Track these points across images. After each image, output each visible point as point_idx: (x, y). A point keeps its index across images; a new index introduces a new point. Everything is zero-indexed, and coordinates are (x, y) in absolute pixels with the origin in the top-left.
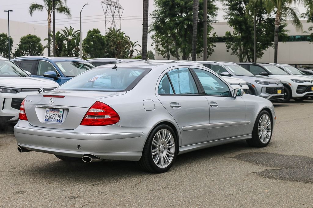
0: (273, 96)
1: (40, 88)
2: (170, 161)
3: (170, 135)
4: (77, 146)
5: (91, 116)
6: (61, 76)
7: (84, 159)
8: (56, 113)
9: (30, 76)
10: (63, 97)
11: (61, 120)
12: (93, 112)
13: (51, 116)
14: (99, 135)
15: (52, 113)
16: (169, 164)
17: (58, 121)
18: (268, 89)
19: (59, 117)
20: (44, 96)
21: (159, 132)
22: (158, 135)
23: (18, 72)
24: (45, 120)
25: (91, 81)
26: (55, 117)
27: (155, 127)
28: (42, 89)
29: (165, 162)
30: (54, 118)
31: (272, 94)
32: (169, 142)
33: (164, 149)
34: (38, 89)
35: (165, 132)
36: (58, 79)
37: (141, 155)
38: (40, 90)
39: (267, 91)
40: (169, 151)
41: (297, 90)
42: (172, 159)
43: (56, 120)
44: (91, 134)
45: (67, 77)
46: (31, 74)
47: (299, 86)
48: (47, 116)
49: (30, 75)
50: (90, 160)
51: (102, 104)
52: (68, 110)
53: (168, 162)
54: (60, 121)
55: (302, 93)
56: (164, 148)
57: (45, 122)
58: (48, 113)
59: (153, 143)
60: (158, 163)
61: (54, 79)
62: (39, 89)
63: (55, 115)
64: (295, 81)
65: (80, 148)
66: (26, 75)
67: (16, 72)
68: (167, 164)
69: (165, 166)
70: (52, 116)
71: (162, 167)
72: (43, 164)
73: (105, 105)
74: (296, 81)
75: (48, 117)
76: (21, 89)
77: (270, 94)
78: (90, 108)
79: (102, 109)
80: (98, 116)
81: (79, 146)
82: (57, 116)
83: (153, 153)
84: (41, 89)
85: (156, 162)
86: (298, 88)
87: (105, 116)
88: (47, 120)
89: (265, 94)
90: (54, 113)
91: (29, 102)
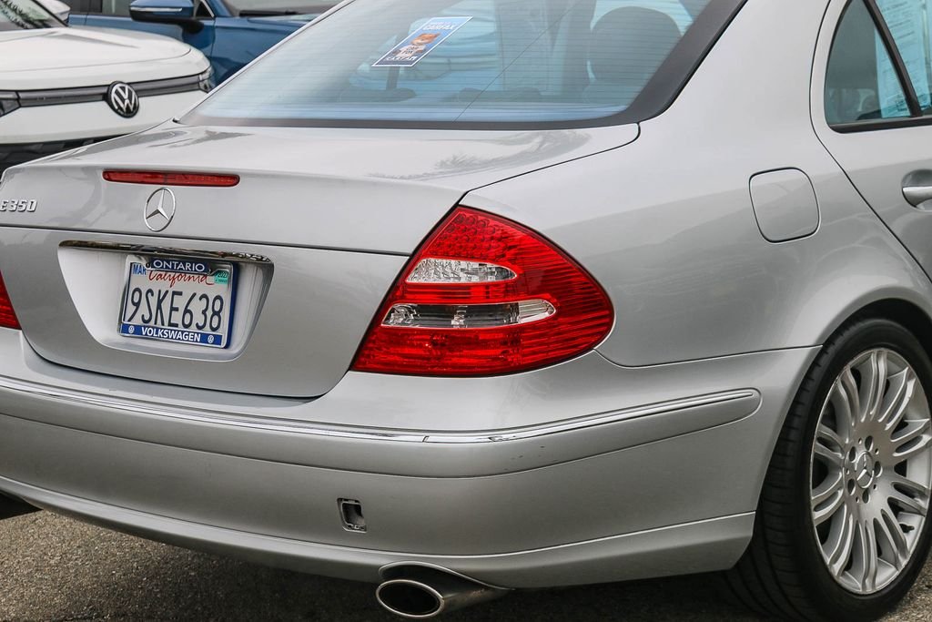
1: (114, 84)
2: (911, 540)
3: (909, 378)
4: (338, 511)
5: (423, 310)
6: (217, 15)
7: (389, 594)
8: (191, 286)
9: (66, 23)
11: (223, 331)
12: (432, 280)
13: (159, 307)
14: (484, 438)
15: (162, 285)
16: (904, 562)
17: (204, 338)
19: (209, 313)
21: (847, 370)
22: (843, 392)
23: (14, 10)
24: (125, 329)
25: (399, 55)
26: (187, 311)
27: (828, 341)
28: (123, 89)
29: (885, 551)
30: (177, 318)
32: (902, 425)
33: (877, 471)
34: (105, 90)
35: (879, 364)
36: (202, 26)
37: (750, 534)
38: (113, 95)
40: (899, 480)
42: (917, 522)
43: (193, 328)
44: (433, 438)
45: (244, 14)
46: (71, 12)
48: (137, 305)
49: (63, 18)
50: (431, 603)
51: (492, 223)
52: (267, 267)
53: (901, 546)
54: (218, 340)
56: (877, 467)
57: (127, 345)
58: (142, 282)
59: (817, 448)
60: (848, 566)
61: (179, 30)
62: (110, 86)
63: (186, 298)
65: (361, 522)
66: (47, 16)
67: (7, 10)
68: (896, 563)
69: (887, 576)
70: (166, 305)
71: (869, 590)
72: (135, 556)
73: (510, 230)
75: (143, 310)
76: (17, 92)
78: (414, 259)
79: (493, 261)
80: (470, 313)
81: (351, 510)
82: (197, 307)
83: (816, 509)
84: (117, 87)
85: (835, 560)
87: (515, 309)
88: (138, 330)
90: (177, 286)
91: (17, 210)
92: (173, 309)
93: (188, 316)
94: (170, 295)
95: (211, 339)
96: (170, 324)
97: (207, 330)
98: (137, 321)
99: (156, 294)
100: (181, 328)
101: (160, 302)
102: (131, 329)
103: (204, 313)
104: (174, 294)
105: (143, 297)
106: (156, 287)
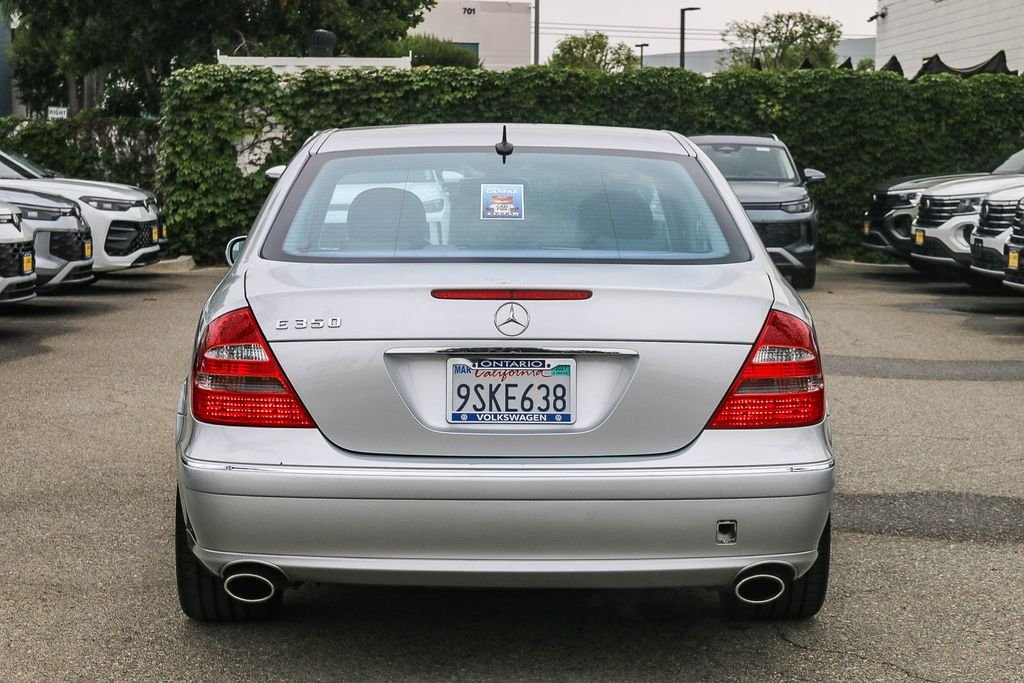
0: (75, 269)
8: (523, 382)
10: (585, 294)
13: (492, 398)
15: (495, 380)
17: (552, 417)
18: (56, 238)
19: (551, 398)
20: (438, 294)
24: (456, 417)
26: (524, 398)
30: (514, 404)
31: (70, 258)
39: (55, 247)
41: (107, 241)
43: (535, 411)
47: (115, 223)
48: (466, 398)
55: (126, 253)
57: (460, 430)
58: (471, 380)
63: (522, 389)
64: (95, 204)
70: (500, 396)
74: (101, 204)
75: (474, 400)
77: (64, 261)
78: (756, 346)
82: (537, 394)
86: (110, 232)
88: (472, 417)
89: (49, 258)
90: (510, 380)
91: (309, 327)
92: (508, 398)
93: (527, 402)
94: (503, 387)
95: (559, 418)
96: (507, 410)
97: (551, 411)
98: (469, 410)
99: (486, 387)
100: (520, 411)
101: (492, 394)
102: (464, 417)
103: (545, 398)
104: (508, 386)
105: (472, 391)
106: (486, 382)
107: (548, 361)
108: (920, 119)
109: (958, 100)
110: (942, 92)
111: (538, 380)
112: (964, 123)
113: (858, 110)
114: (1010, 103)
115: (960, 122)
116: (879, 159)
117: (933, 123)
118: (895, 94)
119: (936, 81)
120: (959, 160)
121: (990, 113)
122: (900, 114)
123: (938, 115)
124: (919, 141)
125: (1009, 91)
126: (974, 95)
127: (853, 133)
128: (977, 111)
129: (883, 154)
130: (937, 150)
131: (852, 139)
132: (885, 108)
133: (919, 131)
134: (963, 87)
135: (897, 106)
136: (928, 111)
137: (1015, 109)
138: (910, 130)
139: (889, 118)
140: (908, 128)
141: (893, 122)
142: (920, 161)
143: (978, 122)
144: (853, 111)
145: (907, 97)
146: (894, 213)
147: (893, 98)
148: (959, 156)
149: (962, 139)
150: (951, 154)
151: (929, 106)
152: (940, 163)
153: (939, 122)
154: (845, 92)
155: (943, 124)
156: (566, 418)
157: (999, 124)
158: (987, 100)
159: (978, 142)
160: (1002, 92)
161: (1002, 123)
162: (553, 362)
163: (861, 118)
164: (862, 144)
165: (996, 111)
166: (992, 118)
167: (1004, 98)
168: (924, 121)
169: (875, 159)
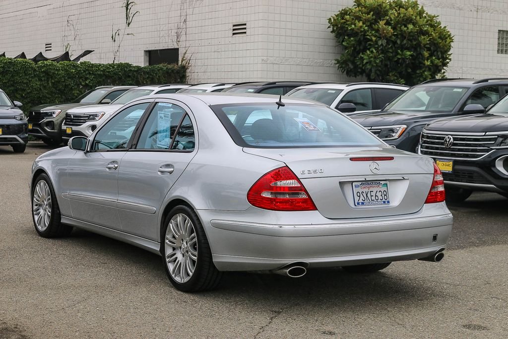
8: (375, 189)
10: (392, 158)
13: (367, 196)
15: (367, 190)
17: (384, 202)
19: (383, 195)
20: (352, 159)
24: (358, 204)
26: (376, 196)
30: (373, 198)
43: (379, 200)
48: (360, 196)
63: (374, 192)
70: (369, 195)
75: (362, 197)
78: (434, 174)
82: (379, 194)
90: (371, 189)
91: (313, 173)
92: (371, 196)
93: (377, 197)
94: (369, 192)
95: (386, 202)
96: (372, 200)
97: (384, 200)
98: (361, 201)
99: (365, 192)
100: (375, 200)
101: (367, 195)
102: (360, 204)
103: (381, 195)
104: (371, 192)
105: (361, 195)
106: (364, 190)
107: (381, 182)
108: (40, 80)
109: (56, 72)
110: (49, 68)
111: (379, 189)
112: (59, 82)
113: (15, 76)
114: (76, 74)
115: (57, 82)
116: (24, 97)
117: (46, 82)
118: (30, 69)
119: (47, 64)
120: (57, 97)
121: (69, 78)
122: (32, 77)
123: (48, 78)
124: (40, 89)
125: (76, 69)
126: (62, 70)
127: (13, 86)
128: (64, 77)
129: (25, 95)
130: (47, 93)
131: (12, 88)
132: (26, 75)
133: (40, 85)
134: (58, 67)
135: (31, 74)
136: (44, 76)
137: (79, 77)
138: (37, 84)
139: (28, 79)
140: (36, 84)
141: (30, 81)
142: (41, 98)
143: (64, 81)
144: (13, 76)
145: (35, 70)
146: (45, 120)
147: (30, 71)
148: (57, 96)
149: (58, 89)
150: (53, 95)
151: (44, 74)
152: (49, 98)
153: (48, 81)
154: (9, 68)
155: (50, 82)
156: (388, 202)
157: (73, 83)
158: (68, 72)
159: (64, 90)
160: (73, 69)
161: (74, 82)
162: (383, 182)
163: (16, 79)
164: (16, 90)
165: (71, 76)
166: (70, 80)
167: (75, 72)
168: (42, 81)
169: (22, 96)
